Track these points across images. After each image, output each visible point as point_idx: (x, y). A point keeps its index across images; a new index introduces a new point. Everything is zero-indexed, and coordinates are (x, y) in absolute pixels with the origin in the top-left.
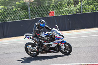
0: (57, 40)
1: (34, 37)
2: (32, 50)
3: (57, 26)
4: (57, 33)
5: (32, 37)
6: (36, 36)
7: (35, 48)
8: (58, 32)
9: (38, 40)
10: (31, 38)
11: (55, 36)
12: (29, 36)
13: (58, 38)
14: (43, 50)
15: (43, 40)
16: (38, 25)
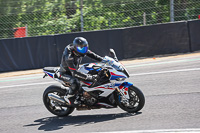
0: (114, 82)
1: (62, 74)
2: (57, 103)
3: (112, 50)
4: (113, 66)
5: (58, 74)
6: (68, 73)
7: (66, 98)
8: (115, 63)
9: (72, 81)
10: (56, 76)
11: (108, 73)
12: (53, 72)
13: (116, 78)
14: (83, 102)
15: (84, 81)
16: (72, 50)
